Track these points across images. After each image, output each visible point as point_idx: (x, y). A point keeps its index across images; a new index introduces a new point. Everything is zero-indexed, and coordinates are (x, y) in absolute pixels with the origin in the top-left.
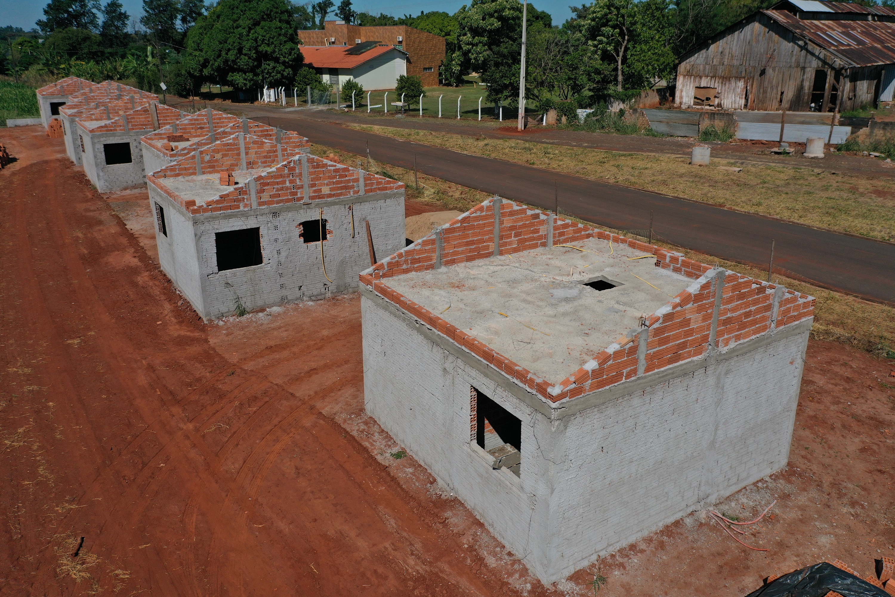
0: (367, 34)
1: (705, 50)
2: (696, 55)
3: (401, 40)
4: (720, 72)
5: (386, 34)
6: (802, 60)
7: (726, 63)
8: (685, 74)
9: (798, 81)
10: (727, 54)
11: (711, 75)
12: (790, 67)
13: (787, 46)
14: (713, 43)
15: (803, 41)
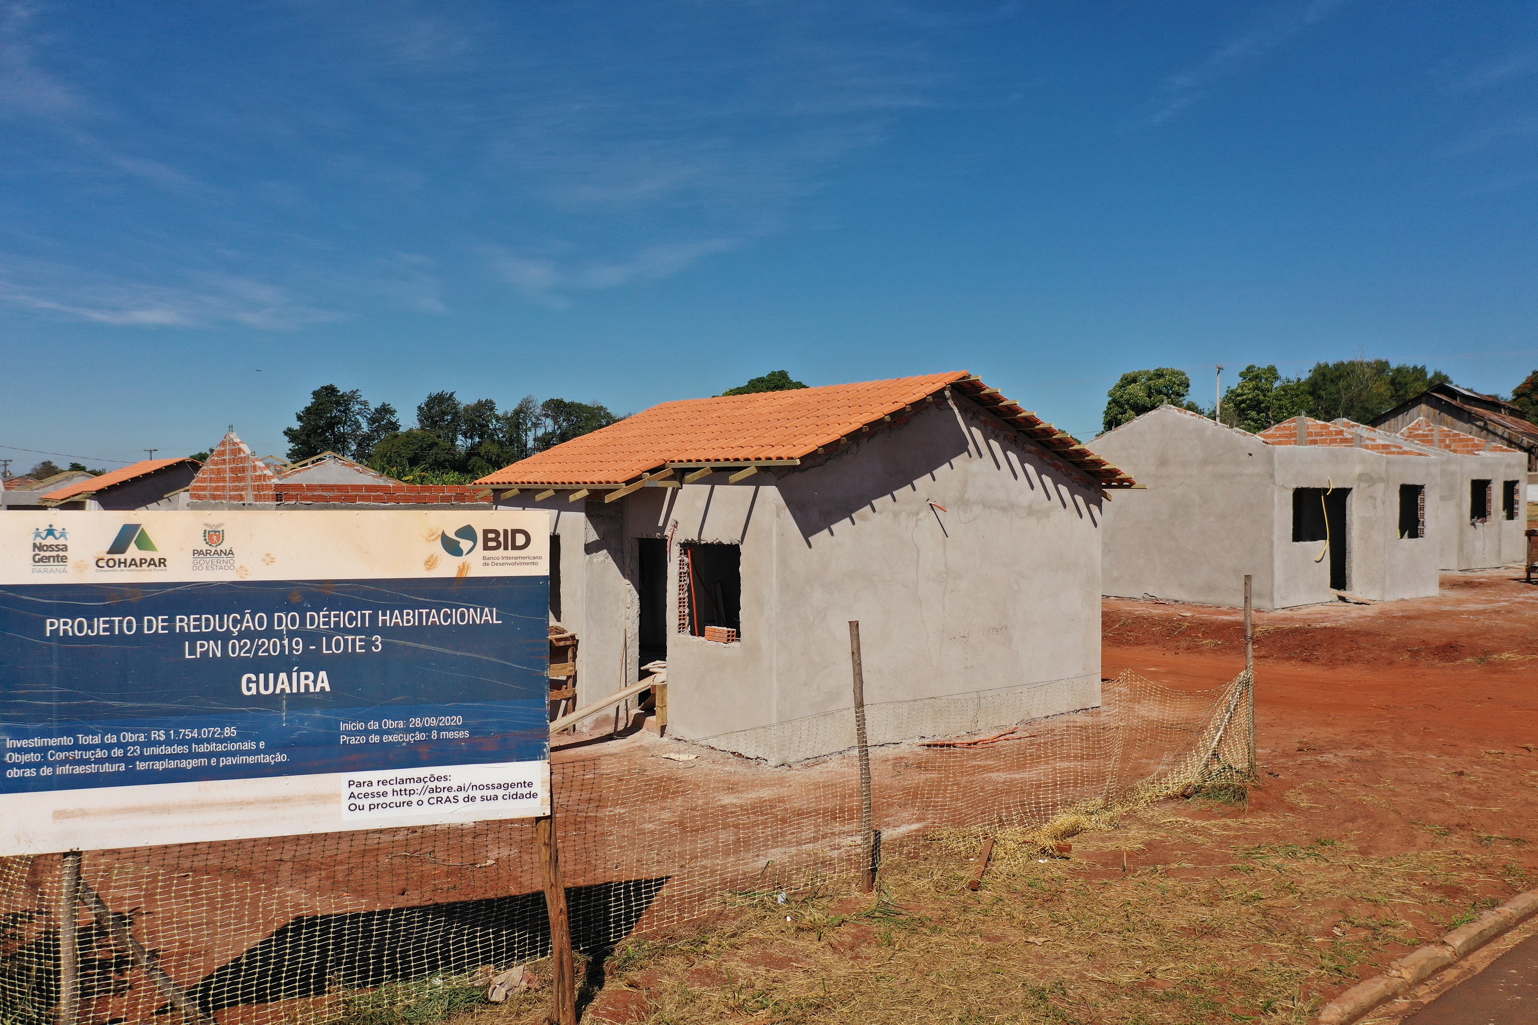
13: (1463, 427)
15: (1481, 420)
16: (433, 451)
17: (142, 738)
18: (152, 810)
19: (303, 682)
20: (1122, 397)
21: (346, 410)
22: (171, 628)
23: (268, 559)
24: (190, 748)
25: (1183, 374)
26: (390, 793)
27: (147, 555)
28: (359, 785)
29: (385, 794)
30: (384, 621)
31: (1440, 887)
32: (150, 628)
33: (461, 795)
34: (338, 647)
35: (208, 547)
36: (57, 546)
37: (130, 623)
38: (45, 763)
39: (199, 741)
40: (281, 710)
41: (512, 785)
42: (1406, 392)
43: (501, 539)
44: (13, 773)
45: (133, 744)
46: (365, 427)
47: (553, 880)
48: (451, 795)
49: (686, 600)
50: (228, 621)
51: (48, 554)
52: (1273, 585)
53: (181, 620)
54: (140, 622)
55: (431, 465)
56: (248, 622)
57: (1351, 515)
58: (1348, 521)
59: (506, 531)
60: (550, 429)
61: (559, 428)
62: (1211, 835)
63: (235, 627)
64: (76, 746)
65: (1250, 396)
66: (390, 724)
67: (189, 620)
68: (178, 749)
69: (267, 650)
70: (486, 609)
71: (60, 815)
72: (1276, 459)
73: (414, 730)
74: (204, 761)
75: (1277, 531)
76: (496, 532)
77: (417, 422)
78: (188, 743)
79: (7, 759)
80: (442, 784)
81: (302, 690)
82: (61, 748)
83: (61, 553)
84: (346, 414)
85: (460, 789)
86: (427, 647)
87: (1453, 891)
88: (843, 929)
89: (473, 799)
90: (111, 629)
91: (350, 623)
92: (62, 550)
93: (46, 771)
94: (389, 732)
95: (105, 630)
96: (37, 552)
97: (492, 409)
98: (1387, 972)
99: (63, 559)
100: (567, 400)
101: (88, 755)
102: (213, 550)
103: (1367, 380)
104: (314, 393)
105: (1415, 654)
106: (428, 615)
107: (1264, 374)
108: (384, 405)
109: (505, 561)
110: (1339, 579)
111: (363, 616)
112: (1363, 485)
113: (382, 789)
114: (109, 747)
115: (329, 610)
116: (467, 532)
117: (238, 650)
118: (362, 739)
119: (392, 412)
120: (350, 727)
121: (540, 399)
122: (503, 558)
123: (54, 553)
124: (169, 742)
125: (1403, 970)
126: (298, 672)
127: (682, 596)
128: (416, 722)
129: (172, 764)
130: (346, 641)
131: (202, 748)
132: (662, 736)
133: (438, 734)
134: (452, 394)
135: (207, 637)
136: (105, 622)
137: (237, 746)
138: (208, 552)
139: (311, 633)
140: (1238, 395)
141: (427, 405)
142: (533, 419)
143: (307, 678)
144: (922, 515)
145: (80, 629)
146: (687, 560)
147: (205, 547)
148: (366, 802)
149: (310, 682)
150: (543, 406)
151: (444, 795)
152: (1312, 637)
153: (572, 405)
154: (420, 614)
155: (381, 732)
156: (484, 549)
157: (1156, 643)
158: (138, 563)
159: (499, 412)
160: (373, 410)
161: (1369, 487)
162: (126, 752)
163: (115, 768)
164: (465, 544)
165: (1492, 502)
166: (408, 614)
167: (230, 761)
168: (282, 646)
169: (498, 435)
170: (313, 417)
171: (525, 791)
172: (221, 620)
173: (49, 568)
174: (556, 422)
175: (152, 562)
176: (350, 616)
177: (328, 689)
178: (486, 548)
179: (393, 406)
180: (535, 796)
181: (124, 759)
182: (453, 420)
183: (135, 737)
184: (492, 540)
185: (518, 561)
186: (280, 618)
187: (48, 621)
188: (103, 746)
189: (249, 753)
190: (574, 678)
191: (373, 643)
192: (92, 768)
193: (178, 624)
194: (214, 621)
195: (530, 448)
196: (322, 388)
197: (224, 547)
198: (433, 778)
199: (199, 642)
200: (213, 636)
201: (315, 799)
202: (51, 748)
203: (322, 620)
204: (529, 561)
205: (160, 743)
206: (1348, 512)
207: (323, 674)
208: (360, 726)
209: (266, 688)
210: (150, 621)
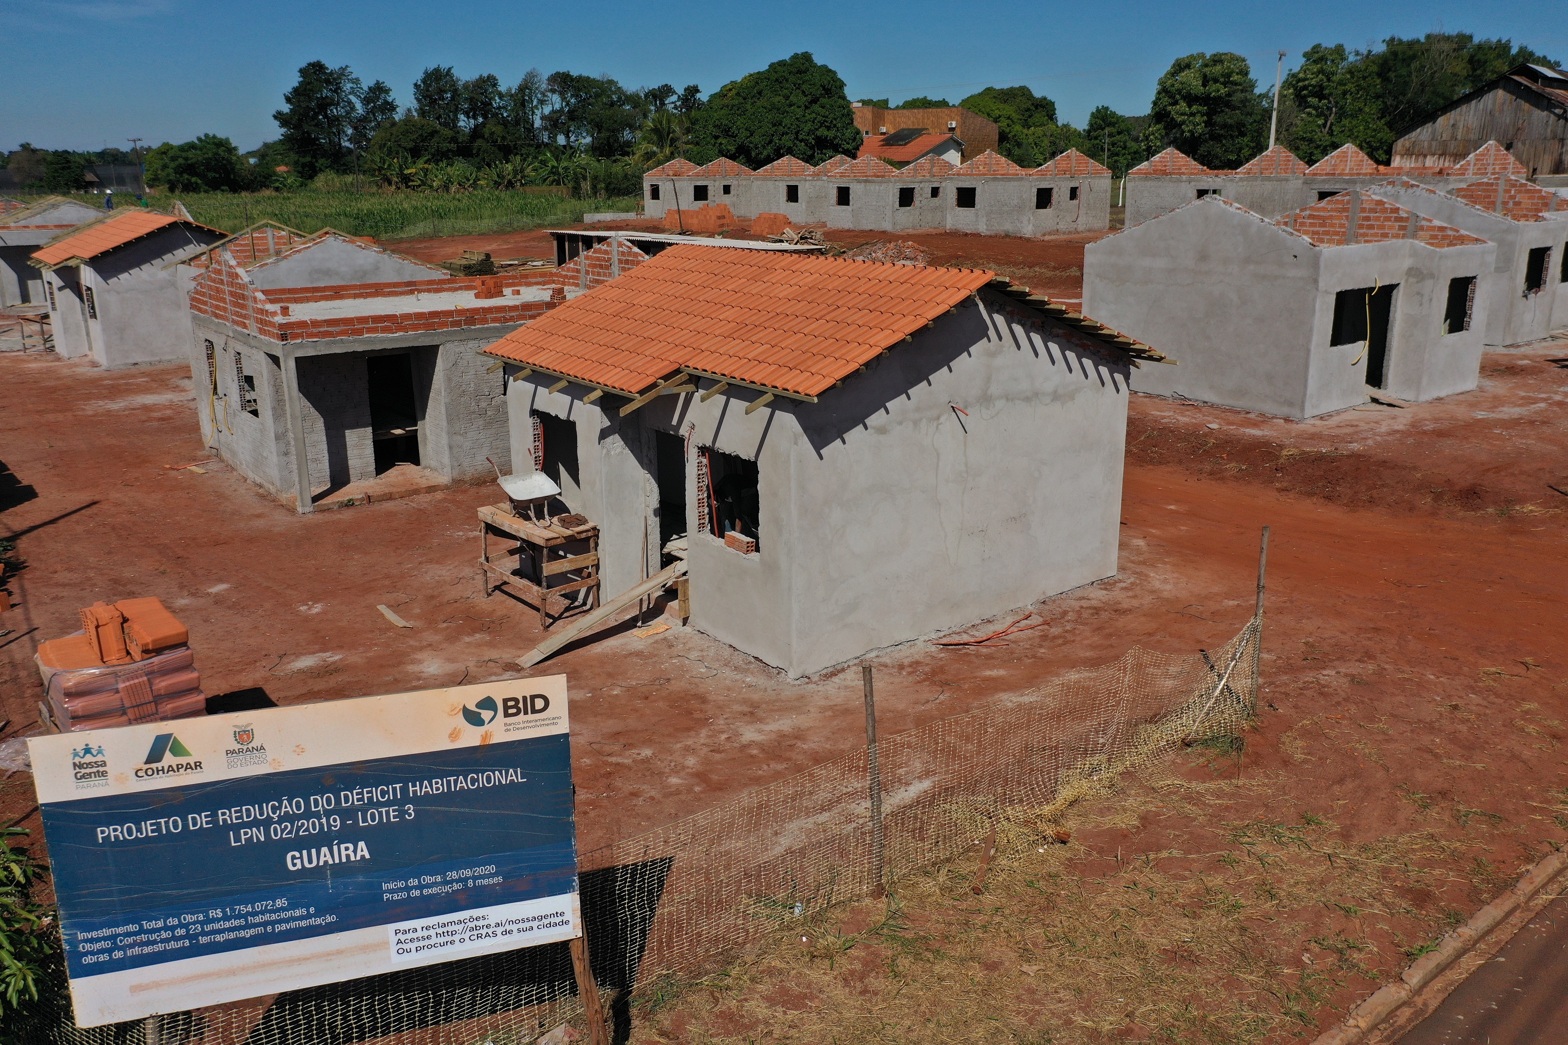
0: (895, 120)
1: (1430, 124)
2: (1419, 130)
3: (954, 126)
4: (1452, 147)
5: (928, 119)
6: (1559, 131)
7: (1459, 137)
8: (1403, 152)
9: (1556, 155)
10: (1461, 127)
11: (1440, 152)
12: (1545, 138)
13: (1539, 115)
14: (1441, 115)
15: (1561, 108)
16: (436, 139)
17: (201, 917)
18: (219, 974)
19: (344, 853)
20: (1173, 85)
21: (337, 91)
22: (215, 821)
23: (299, 750)
24: (246, 920)
25: (1244, 60)
26: (434, 936)
27: (183, 760)
28: (405, 932)
29: (429, 937)
30: (415, 792)
31: (1410, 891)
32: (195, 824)
33: (499, 930)
34: (373, 819)
35: (240, 746)
36: (95, 763)
37: (175, 822)
38: (116, 947)
39: (254, 914)
40: (326, 879)
41: (546, 917)
42: (1485, 71)
43: (521, 705)
44: (88, 960)
45: (194, 923)
46: (360, 108)
47: (588, 987)
48: (490, 931)
49: (706, 500)
50: (267, 809)
51: (88, 771)
52: (1305, 395)
53: (224, 814)
54: (184, 821)
55: (433, 155)
56: (286, 807)
57: (1395, 311)
58: (1391, 318)
59: (525, 698)
60: (557, 106)
61: (568, 104)
62: (1204, 804)
63: (274, 813)
64: (142, 931)
65: (1313, 82)
66: (428, 879)
67: (230, 813)
68: (235, 923)
69: (307, 830)
70: (511, 770)
71: (136, 989)
72: (1322, 264)
73: (451, 882)
74: (261, 930)
75: (1315, 339)
76: (516, 700)
77: (415, 102)
78: (245, 916)
79: (81, 949)
80: (481, 923)
81: (344, 860)
82: (128, 934)
83: (101, 769)
84: (337, 93)
85: (498, 925)
86: (458, 810)
87: (1421, 897)
88: (853, 952)
89: (511, 932)
90: (159, 830)
91: (383, 797)
92: (101, 765)
93: (118, 955)
94: (428, 886)
95: (153, 831)
96: (78, 770)
97: (495, 85)
98: (1345, 1018)
99: (104, 774)
100: (574, 73)
101: (154, 937)
102: (245, 748)
103: (1443, 60)
104: (301, 71)
105: (1438, 497)
106: (456, 782)
107: (1331, 54)
108: (378, 83)
109: (526, 725)
110: (1375, 376)
111: (394, 789)
112: (1412, 280)
113: (426, 933)
114: (173, 928)
115: (362, 788)
116: (488, 703)
117: (279, 832)
118: (404, 895)
119: (387, 91)
120: (391, 886)
121: (545, 72)
122: (523, 722)
123: (95, 770)
124: (226, 918)
125: (1359, 1019)
126: (338, 845)
127: (701, 497)
128: (454, 875)
129: (232, 936)
130: (380, 813)
131: (258, 919)
132: (684, 625)
133: (474, 883)
134: (450, 69)
135: (249, 825)
136: (151, 825)
137: (289, 914)
138: (240, 751)
139: (347, 810)
140: (1299, 80)
141: (424, 81)
142: (539, 96)
143: (347, 849)
144: (942, 419)
145: (130, 834)
146: (705, 461)
147: (237, 747)
148: (413, 946)
149: (350, 852)
150: (548, 80)
151: (484, 932)
152: (1337, 467)
153: (580, 79)
154: (449, 782)
155: (420, 887)
156: (505, 717)
157: (1180, 462)
158: (175, 769)
159: (503, 88)
160: (366, 89)
161: (1417, 282)
162: (188, 931)
163: (180, 944)
164: (486, 715)
165: (1549, 270)
166: (437, 783)
167: (284, 927)
168: (321, 825)
169: (502, 115)
170: (302, 98)
171: (558, 920)
172: (261, 809)
173: (92, 783)
174: (563, 99)
175: (188, 766)
176: (382, 790)
177: (368, 856)
178: (507, 715)
179: (388, 84)
180: (567, 922)
181: (187, 936)
182: (453, 98)
183: (194, 918)
184: (512, 707)
185: (538, 723)
186: (316, 801)
187: (99, 829)
188: (166, 928)
189: (301, 918)
190: (597, 567)
191: (406, 812)
192: (160, 947)
193: (221, 818)
194: (255, 811)
195: (538, 128)
196: (309, 64)
197: (253, 744)
198: (472, 919)
199: (242, 831)
200: (256, 823)
201: (365, 948)
202: (120, 935)
203: (355, 797)
204: (549, 722)
205: (218, 920)
206: (1392, 308)
207: (361, 844)
208: (401, 884)
209: (310, 862)
210: (194, 819)
